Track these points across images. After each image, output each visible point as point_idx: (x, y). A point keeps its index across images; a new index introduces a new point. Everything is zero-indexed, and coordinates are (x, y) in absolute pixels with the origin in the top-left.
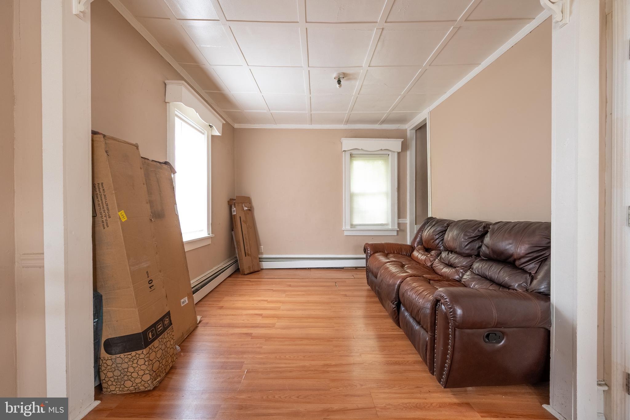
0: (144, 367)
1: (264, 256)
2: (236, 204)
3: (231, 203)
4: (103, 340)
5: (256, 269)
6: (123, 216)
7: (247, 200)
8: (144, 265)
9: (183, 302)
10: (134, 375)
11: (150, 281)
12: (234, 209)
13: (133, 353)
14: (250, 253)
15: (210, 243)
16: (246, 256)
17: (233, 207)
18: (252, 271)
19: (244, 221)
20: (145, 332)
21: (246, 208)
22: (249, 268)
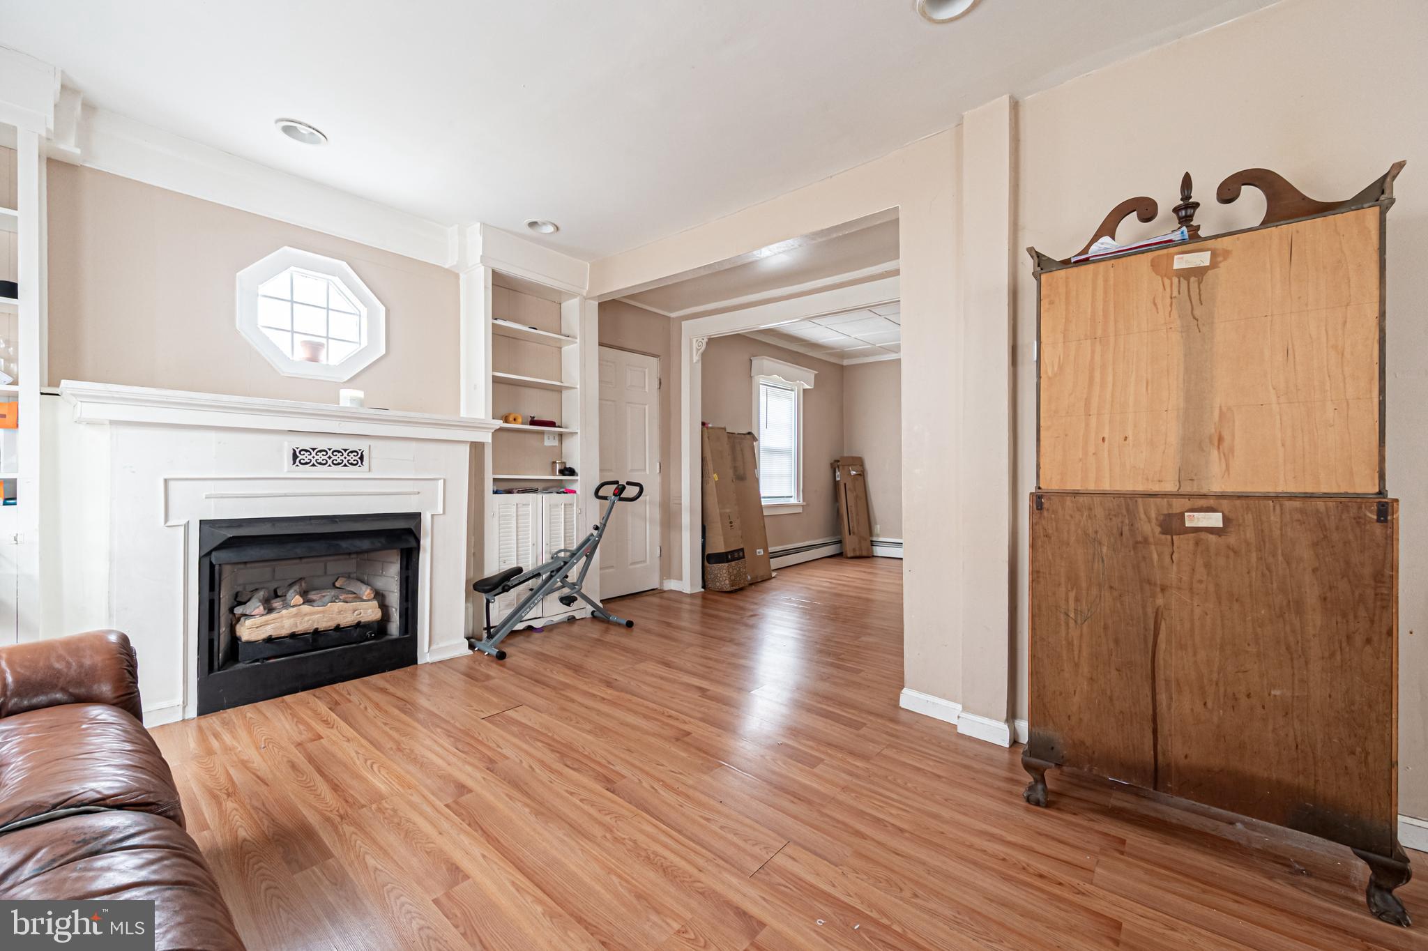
0: (725, 575)
1: (881, 539)
2: (841, 467)
3: (835, 465)
4: (706, 554)
5: (865, 554)
6: (716, 477)
7: (859, 462)
8: (728, 510)
9: (759, 553)
10: (721, 579)
11: (731, 523)
12: (838, 473)
13: (720, 565)
14: (856, 530)
15: (801, 511)
16: (850, 534)
17: (837, 470)
18: (858, 554)
19: (850, 489)
20: (727, 553)
21: (854, 472)
22: (854, 550)
